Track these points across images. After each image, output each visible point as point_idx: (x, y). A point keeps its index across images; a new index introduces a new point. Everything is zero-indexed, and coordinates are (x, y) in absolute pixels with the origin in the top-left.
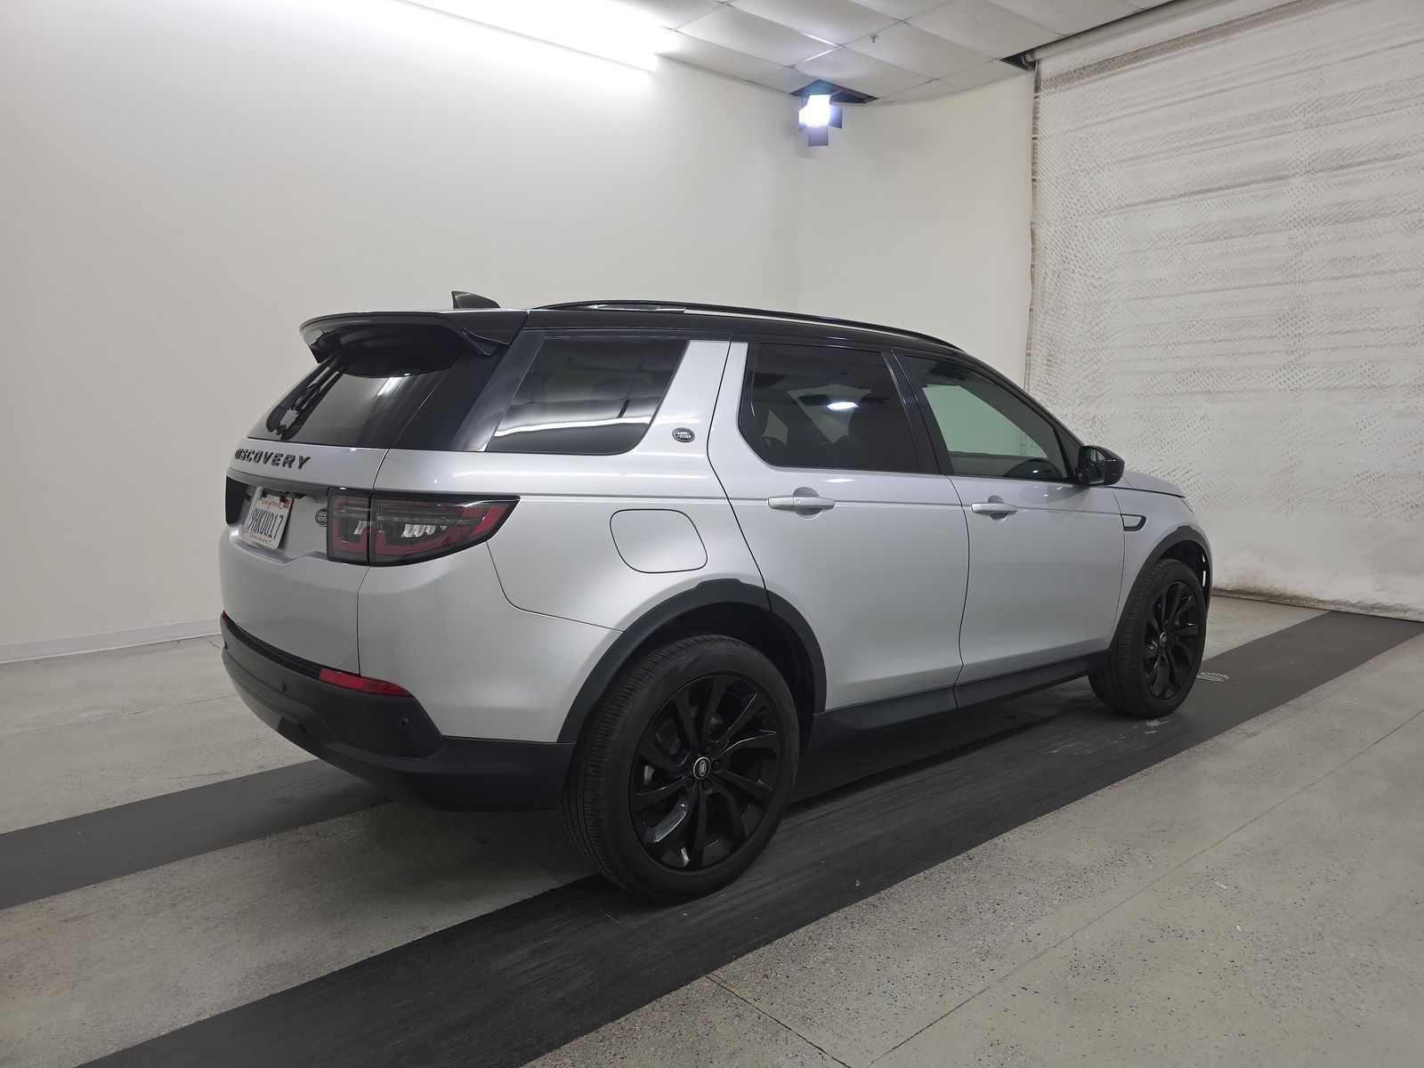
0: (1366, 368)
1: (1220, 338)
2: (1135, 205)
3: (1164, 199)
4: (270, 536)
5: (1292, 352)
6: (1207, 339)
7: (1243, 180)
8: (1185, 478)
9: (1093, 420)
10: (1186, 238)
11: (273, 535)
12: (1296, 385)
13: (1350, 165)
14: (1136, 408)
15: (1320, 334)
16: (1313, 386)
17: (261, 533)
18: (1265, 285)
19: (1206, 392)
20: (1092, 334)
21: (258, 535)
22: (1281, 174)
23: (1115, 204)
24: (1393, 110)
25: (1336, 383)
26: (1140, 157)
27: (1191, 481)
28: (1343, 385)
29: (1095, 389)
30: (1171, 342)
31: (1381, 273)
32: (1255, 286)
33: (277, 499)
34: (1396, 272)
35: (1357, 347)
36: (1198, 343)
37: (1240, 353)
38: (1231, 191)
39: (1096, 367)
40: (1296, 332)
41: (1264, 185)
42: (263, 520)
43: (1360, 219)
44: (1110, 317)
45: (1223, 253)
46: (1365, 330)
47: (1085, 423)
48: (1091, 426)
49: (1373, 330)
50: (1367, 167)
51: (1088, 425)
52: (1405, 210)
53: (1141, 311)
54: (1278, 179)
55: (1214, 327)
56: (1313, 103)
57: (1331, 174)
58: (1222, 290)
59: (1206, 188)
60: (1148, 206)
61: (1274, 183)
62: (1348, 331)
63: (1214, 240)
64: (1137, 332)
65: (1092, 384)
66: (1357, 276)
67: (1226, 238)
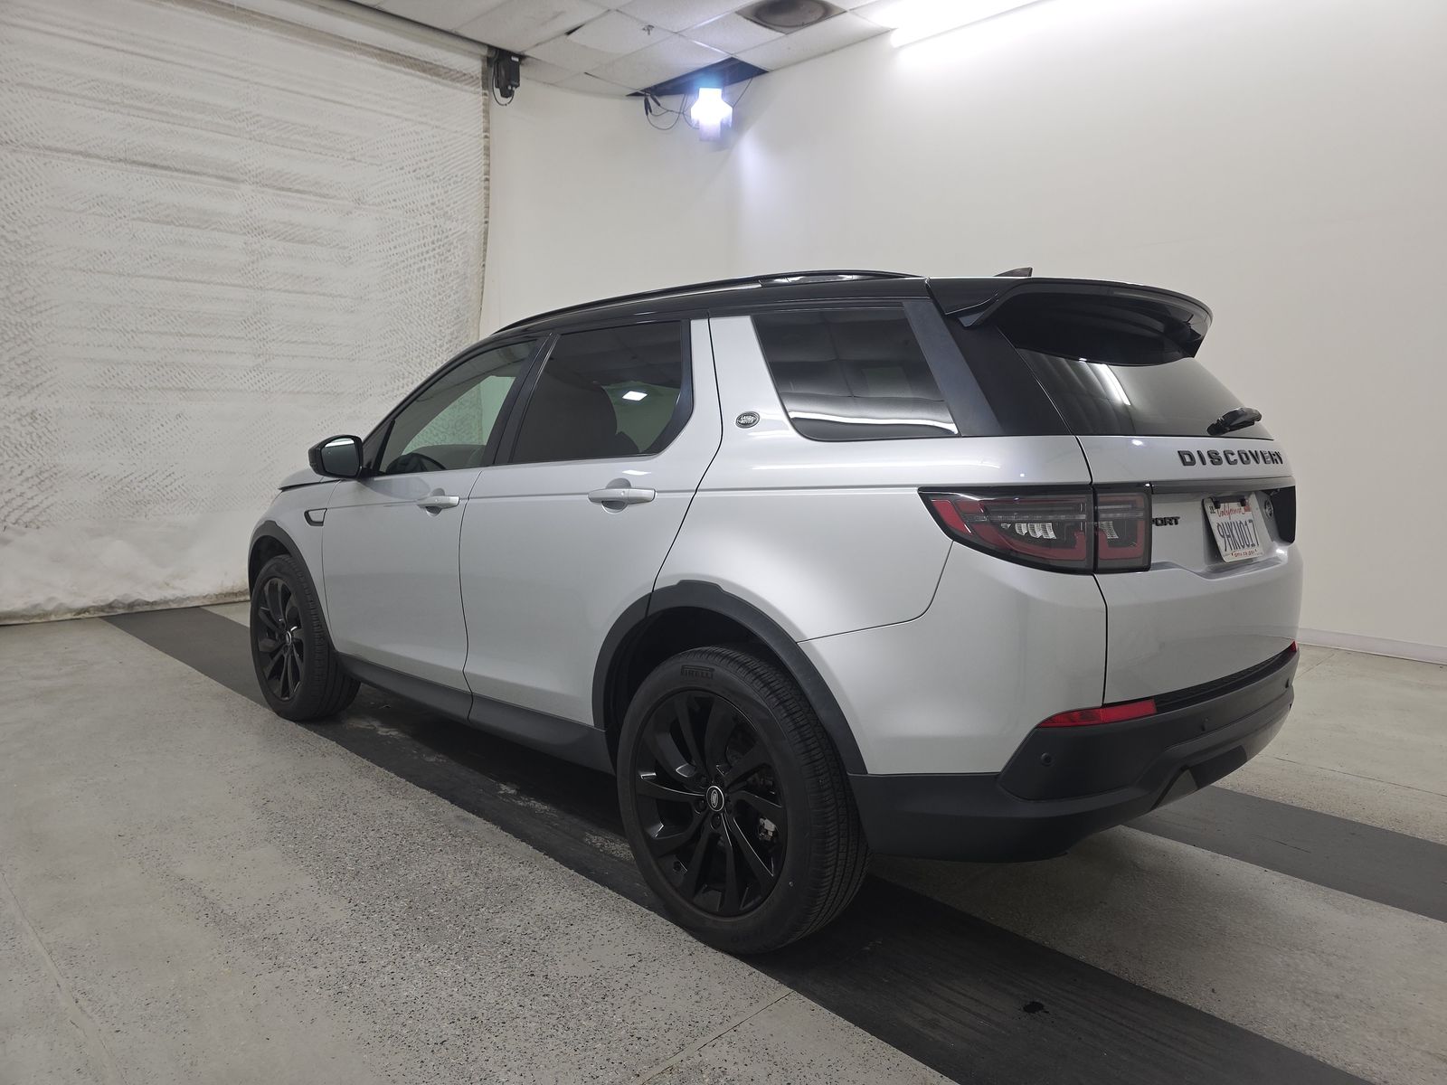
0: (321, 376)
1: (188, 332)
2: (57, 150)
3: (98, 157)
4: (1253, 545)
5: (259, 356)
6: (172, 330)
7: (193, 168)
8: (167, 482)
9: (32, 415)
10: (134, 212)
11: (1255, 542)
12: (267, 387)
13: (289, 190)
14: (92, 402)
15: (281, 341)
16: (280, 389)
17: (1243, 547)
18: (227, 284)
19: (179, 389)
20: (14, 304)
21: (1241, 551)
22: (231, 175)
23: (26, 139)
24: (321, 153)
25: (299, 389)
26: (55, 91)
27: (176, 485)
28: (304, 390)
29: (29, 376)
30: (129, 330)
31: (324, 294)
32: (218, 284)
33: (1235, 505)
34: (336, 296)
35: (312, 357)
36: (162, 334)
37: (211, 351)
38: (181, 175)
39: (25, 348)
40: (260, 337)
41: (214, 180)
42: (1234, 532)
43: (302, 242)
44: (39, 286)
45: (180, 241)
46: (317, 343)
47: (19, 420)
48: (30, 424)
49: (323, 344)
50: (303, 196)
51: (24, 422)
52: (338, 245)
53: (84, 286)
54: (228, 179)
55: (180, 320)
56: (254, 117)
57: (275, 192)
58: (184, 281)
59: (153, 161)
60: (75, 157)
61: (225, 183)
62: (303, 342)
63: (168, 223)
64: (81, 310)
65: (23, 368)
66: (305, 293)
67: (181, 225)
